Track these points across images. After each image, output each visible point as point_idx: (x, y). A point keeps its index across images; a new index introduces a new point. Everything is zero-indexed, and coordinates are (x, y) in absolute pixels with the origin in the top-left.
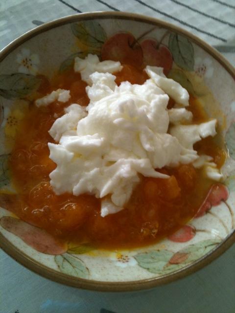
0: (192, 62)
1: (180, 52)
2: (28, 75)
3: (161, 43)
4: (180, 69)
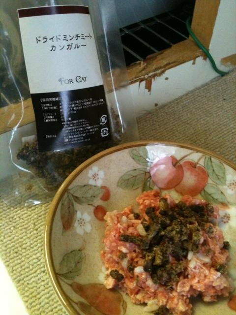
0: (224, 178)
1: (214, 170)
2: (95, 186)
3: (197, 163)
4: (215, 183)
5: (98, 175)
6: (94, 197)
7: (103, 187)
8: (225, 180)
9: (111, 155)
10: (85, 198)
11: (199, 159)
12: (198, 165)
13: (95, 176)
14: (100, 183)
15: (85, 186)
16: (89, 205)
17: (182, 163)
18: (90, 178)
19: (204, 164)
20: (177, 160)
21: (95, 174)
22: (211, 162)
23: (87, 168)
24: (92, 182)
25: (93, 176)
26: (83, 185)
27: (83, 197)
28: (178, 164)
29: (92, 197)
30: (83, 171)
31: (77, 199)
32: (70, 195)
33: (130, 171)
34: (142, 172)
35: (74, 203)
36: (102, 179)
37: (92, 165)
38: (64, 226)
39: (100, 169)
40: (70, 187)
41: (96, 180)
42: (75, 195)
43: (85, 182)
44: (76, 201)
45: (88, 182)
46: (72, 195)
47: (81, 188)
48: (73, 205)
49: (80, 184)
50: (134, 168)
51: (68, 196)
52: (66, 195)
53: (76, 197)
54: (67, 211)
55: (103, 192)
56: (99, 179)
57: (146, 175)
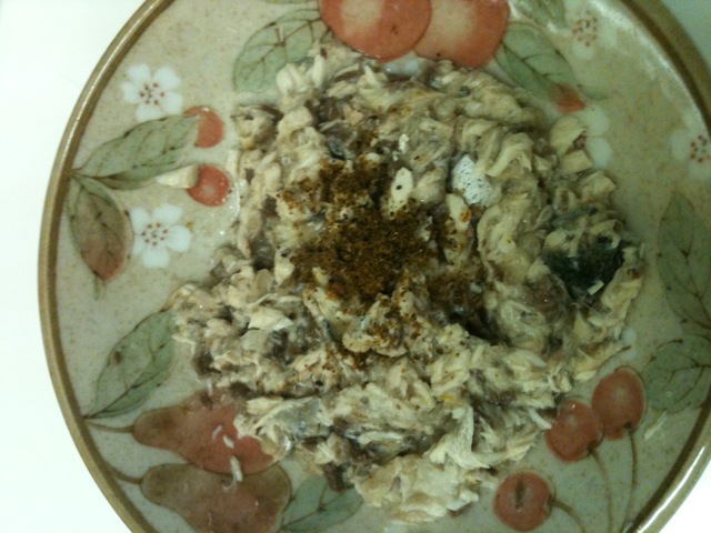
5: (156, 85)
6: (173, 149)
7: (190, 112)
8: (563, 10)
13: (147, 93)
15: (127, 134)
18: (136, 106)
21: (147, 88)
24: (146, 113)
25: (142, 95)
26: (120, 133)
27: (135, 167)
29: (164, 152)
30: (104, 96)
31: (116, 181)
32: (86, 182)
33: (258, 32)
35: (113, 195)
36: (175, 91)
37: (121, 67)
38: (96, 273)
40: (78, 162)
41: (156, 102)
42: (105, 172)
43: (126, 123)
44: (114, 188)
45: (135, 120)
46: (97, 178)
48: (108, 202)
49: (105, 138)
50: (267, 21)
51: (83, 187)
52: (74, 189)
53: (113, 177)
54: (96, 227)
55: (197, 126)
56: (168, 94)
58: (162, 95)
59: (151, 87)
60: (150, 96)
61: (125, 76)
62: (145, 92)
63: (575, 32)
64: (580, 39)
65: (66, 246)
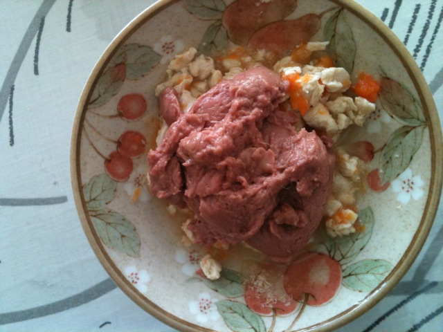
0: (222, 312)
1: (243, 317)
2: (398, 175)
3: (274, 316)
4: (233, 300)
5: (408, 191)
6: (388, 162)
7: (387, 185)
8: (218, 309)
9: (413, 233)
10: (397, 146)
11: (273, 324)
12: (272, 314)
14: (396, 185)
15: (411, 158)
16: (385, 145)
17: (299, 305)
18: (413, 176)
19: (263, 321)
20: (308, 304)
21: (411, 188)
22: (253, 328)
23: (429, 183)
24: (407, 174)
25: (412, 183)
26: (414, 158)
27: (401, 143)
28: (303, 301)
29: (391, 158)
30: (430, 173)
32: (418, 123)
33: (368, 242)
34: (349, 254)
35: (404, 123)
36: (398, 193)
37: (427, 193)
38: (388, 79)
39: (412, 201)
40: (427, 131)
41: (405, 182)
42: (412, 133)
43: (415, 164)
44: (404, 127)
45: (411, 168)
46: (414, 127)
47: (413, 150)
48: (403, 118)
49: (420, 151)
50: (365, 249)
51: (418, 119)
52: (422, 116)
53: (407, 132)
54: (402, 102)
55: (381, 180)
56: (401, 189)
57: (342, 255)
58: (403, 188)
59: (410, 189)
60: (408, 184)
61: (424, 189)
62: (411, 185)
63: (211, 303)
64: (207, 300)
65: (409, 84)
